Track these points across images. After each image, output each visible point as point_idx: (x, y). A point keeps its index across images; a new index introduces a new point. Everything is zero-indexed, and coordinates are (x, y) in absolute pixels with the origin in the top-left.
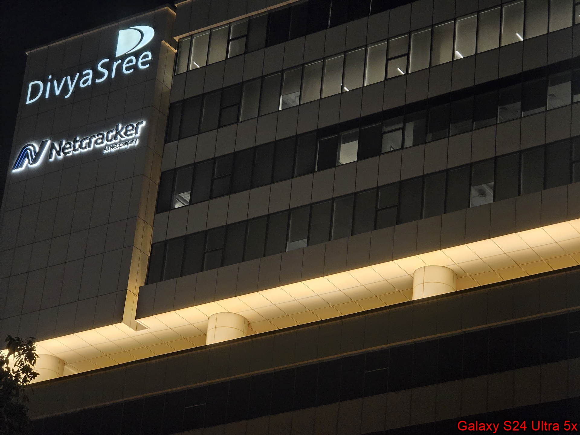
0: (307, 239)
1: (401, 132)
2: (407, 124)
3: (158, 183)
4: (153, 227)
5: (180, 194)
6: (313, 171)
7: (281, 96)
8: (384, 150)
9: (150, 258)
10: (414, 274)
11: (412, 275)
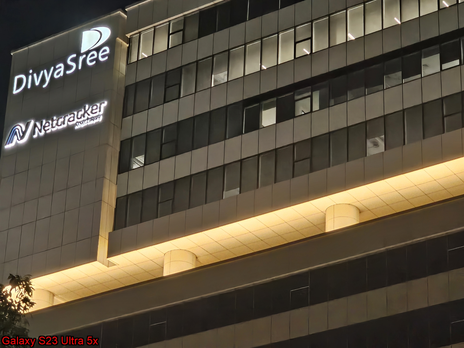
0: (239, 188)
1: (309, 99)
2: (314, 93)
3: (118, 149)
4: (117, 184)
5: (136, 158)
6: (242, 133)
7: (213, 76)
8: (297, 114)
9: (116, 209)
10: (326, 210)
11: (325, 212)
